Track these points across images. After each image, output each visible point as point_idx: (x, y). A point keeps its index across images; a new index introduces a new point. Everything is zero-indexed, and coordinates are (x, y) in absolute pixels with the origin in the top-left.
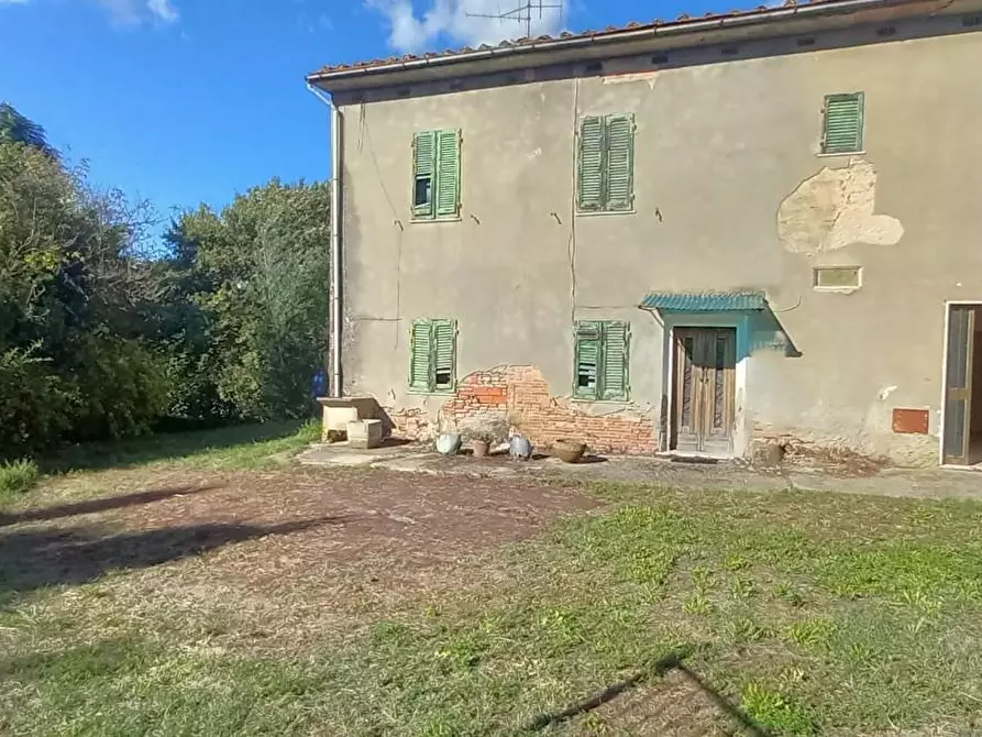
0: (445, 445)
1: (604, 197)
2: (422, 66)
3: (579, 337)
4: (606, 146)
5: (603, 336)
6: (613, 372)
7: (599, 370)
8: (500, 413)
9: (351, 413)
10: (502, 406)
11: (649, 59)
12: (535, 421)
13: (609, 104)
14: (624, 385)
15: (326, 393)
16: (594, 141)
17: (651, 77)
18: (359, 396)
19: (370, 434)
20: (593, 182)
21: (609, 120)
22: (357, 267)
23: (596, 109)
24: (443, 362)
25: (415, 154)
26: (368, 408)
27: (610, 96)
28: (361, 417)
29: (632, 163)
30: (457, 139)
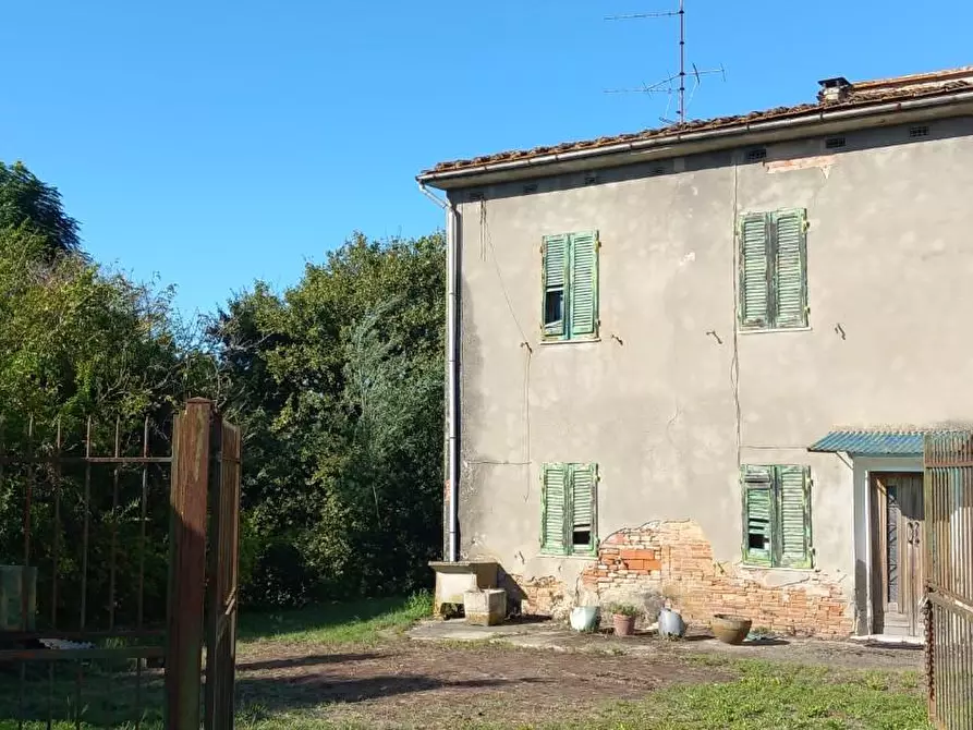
0: (580, 621)
1: (772, 310)
2: (551, 162)
3: (747, 485)
4: (773, 249)
5: (776, 484)
6: (793, 530)
7: (775, 529)
8: (652, 583)
9: (469, 580)
10: (655, 573)
11: (823, 144)
12: (696, 594)
13: (774, 198)
14: (807, 547)
15: (439, 555)
16: (757, 244)
17: (826, 163)
18: (479, 559)
19: (493, 608)
20: (758, 294)
21: (775, 218)
22: (478, 398)
23: (758, 204)
24: (582, 517)
25: (545, 261)
26: (491, 576)
27: (776, 188)
28: (482, 585)
29: (805, 270)
30: (594, 242)
